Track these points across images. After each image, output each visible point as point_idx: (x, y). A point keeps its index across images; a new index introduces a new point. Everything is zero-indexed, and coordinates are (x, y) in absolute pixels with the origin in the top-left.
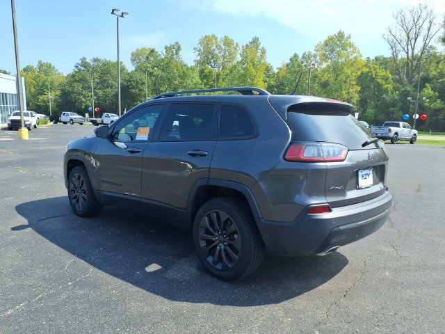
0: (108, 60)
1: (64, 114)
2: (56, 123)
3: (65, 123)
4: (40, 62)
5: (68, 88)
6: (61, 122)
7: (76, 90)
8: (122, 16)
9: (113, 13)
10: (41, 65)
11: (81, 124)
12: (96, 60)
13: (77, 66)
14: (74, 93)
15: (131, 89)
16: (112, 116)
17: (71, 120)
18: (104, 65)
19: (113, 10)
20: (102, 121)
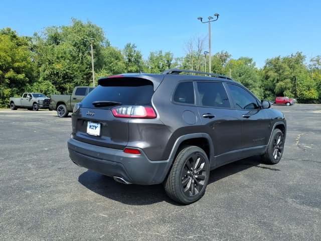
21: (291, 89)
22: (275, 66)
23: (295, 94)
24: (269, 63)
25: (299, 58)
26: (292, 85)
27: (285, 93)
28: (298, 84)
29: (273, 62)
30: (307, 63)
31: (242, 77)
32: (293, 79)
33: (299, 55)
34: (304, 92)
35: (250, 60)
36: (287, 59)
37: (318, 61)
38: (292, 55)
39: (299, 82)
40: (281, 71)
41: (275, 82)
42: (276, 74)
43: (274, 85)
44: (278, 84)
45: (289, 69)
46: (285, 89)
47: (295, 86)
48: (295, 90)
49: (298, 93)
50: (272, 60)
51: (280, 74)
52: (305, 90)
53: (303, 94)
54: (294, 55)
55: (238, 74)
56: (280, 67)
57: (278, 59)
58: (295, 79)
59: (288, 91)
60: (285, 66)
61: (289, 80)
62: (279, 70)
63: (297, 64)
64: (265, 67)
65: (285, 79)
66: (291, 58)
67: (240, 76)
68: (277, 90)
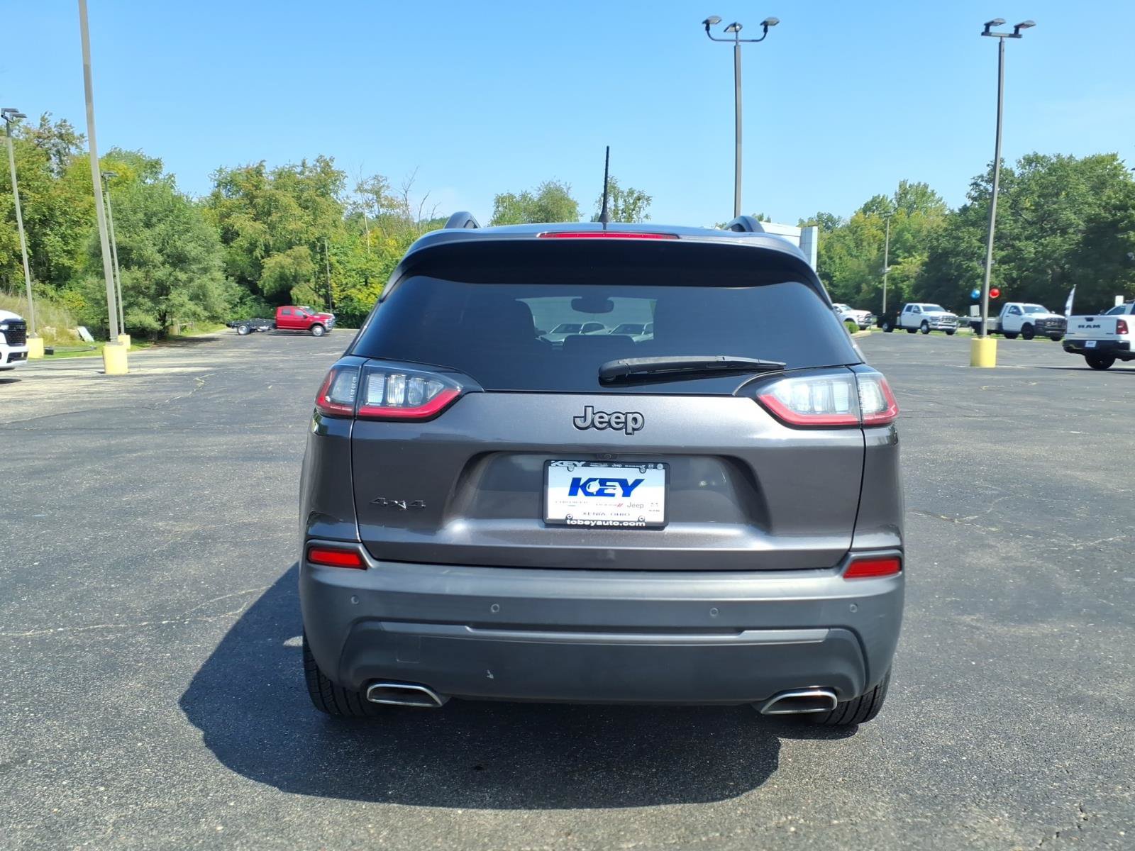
0: (1065, 155)
1: (909, 309)
2: (890, 330)
3: (912, 330)
4: (902, 185)
5: (945, 244)
6: (900, 327)
7: (964, 245)
8: (1016, 34)
9: (986, 32)
10: (903, 193)
11: (950, 332)
12: (1029, 161)
13: (976, 184)
14: (958, 254)
15: (1125, 230)
16: (1028, 310)
17: (925, 322)
18: (1052, 170)
19: (988, 26)
20: (1000, 325)
21: (313, 280)
22: (251, 198)
23: (327, 297)
24: (228, 183)
25: (326, 179)
26: (317, 268)
27: (294, 292)
28: (331, 265)
29: (240, 179)
30: (347, 195)
31: (157, 229)
32: (317, 248)
33: (326, 166)
34: (353, 292)
35: (154, 166)
36: (290, 174)
37: (377, 193)
38: (304, 165)
39: (334, 259)
40: (274, 217)
41: (258, 253)
42: (259, 225)
43: (258, 266)
44: (270, 263)
45: (298, 211)
46: (296, 278)
47: (323, 270)
48: (325, 286)
49: (336, 294)
50: (234, 174)
51: (272, 227)
52: (354, 286)
53: (349, 298)
54: (310, 164)
55: (141, 216)
56: (271, 201)
57: (259, 172)
58: (323, 248)
59: (305, 286)
60: (286, 199)
61: (304, 250)
62: (269, 214)
63: (323, 195)
64: (216, 196)
65: (290, 245)
66: (302, 173)
67: (148, 225)
68: (267, 281)
